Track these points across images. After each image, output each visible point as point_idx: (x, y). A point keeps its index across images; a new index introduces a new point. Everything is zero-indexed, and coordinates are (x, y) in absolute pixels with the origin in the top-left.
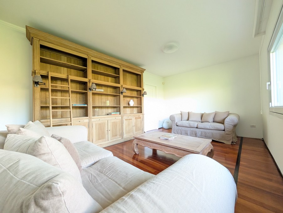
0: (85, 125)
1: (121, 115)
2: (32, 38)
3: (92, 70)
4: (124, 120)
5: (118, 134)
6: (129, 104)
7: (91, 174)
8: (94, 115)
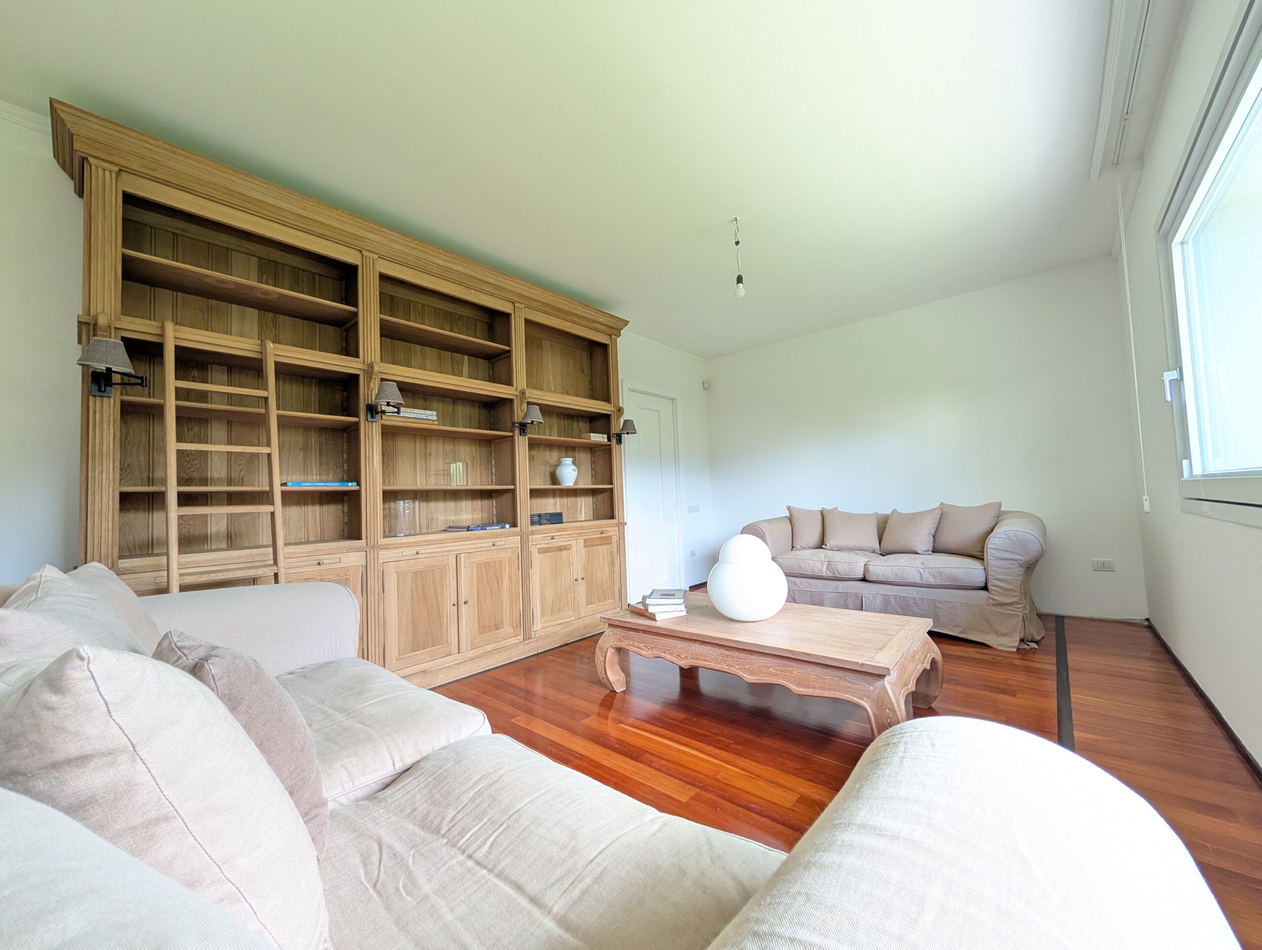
0: (343, 581)
1: (517, 529)
2: (84, 159)
3: (381, 320)
4: (534, 550)
5: (507, 618)
6: (554, 479)
7: (380, 844)
8: (390, 532)
